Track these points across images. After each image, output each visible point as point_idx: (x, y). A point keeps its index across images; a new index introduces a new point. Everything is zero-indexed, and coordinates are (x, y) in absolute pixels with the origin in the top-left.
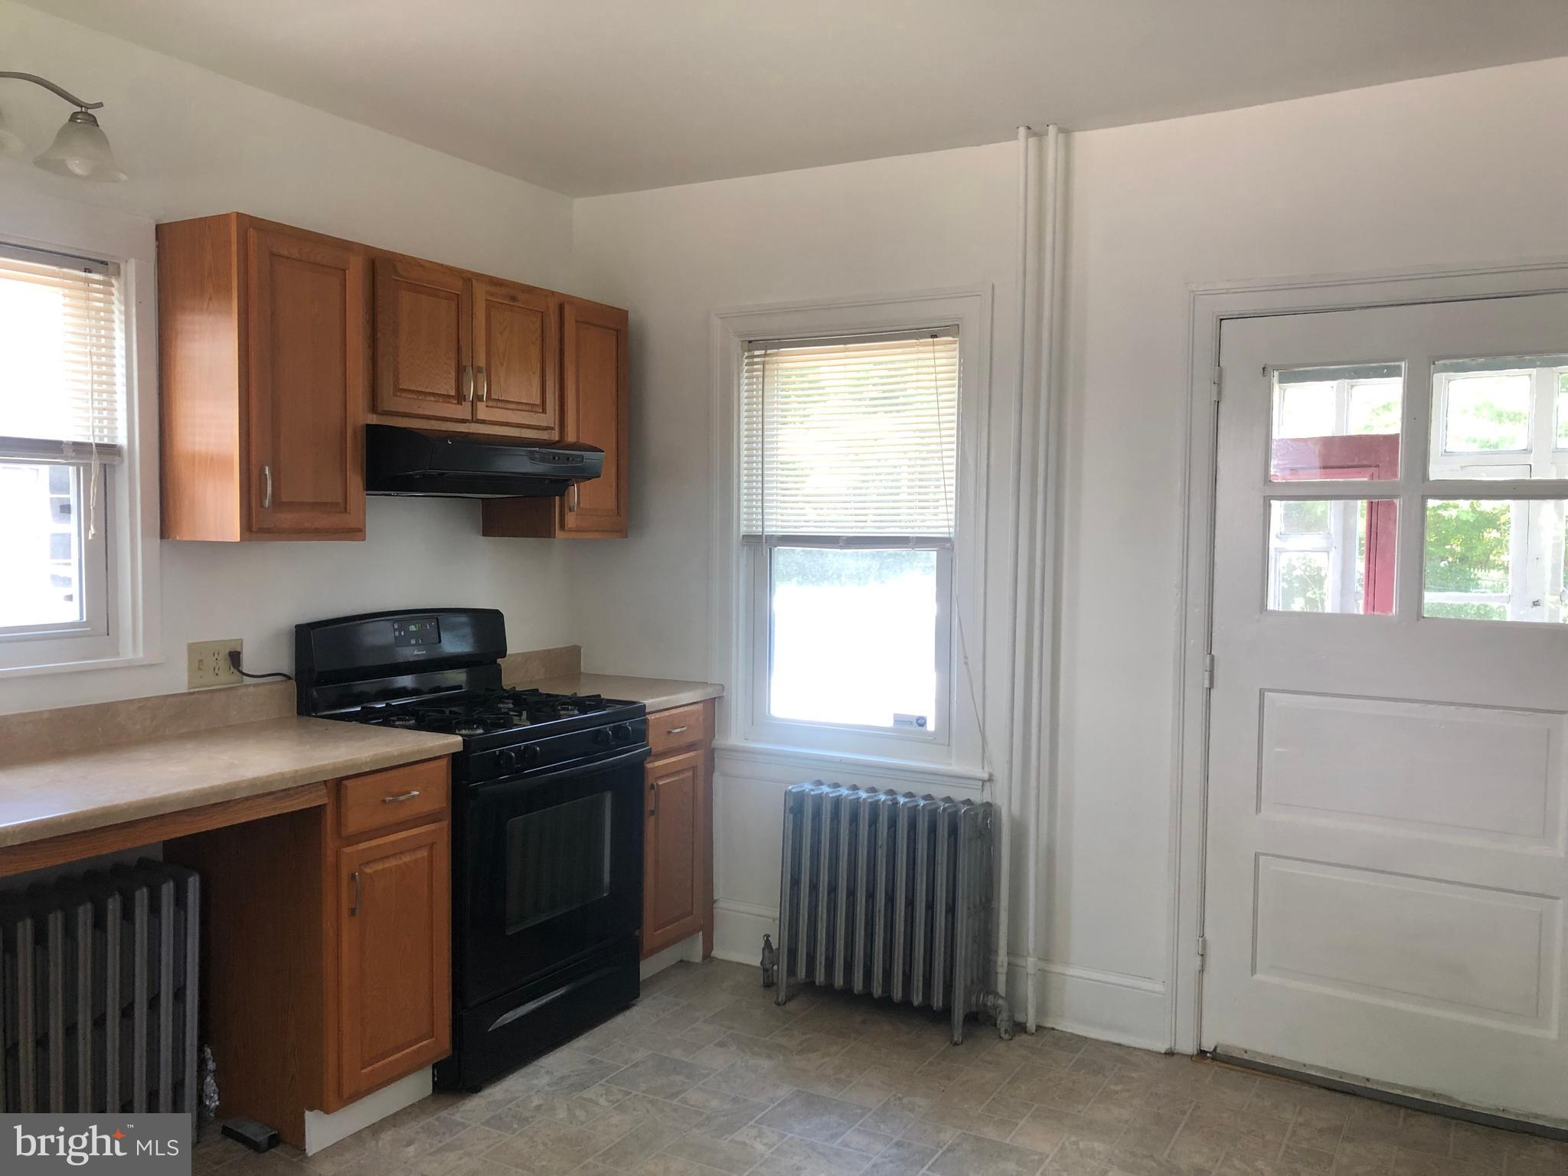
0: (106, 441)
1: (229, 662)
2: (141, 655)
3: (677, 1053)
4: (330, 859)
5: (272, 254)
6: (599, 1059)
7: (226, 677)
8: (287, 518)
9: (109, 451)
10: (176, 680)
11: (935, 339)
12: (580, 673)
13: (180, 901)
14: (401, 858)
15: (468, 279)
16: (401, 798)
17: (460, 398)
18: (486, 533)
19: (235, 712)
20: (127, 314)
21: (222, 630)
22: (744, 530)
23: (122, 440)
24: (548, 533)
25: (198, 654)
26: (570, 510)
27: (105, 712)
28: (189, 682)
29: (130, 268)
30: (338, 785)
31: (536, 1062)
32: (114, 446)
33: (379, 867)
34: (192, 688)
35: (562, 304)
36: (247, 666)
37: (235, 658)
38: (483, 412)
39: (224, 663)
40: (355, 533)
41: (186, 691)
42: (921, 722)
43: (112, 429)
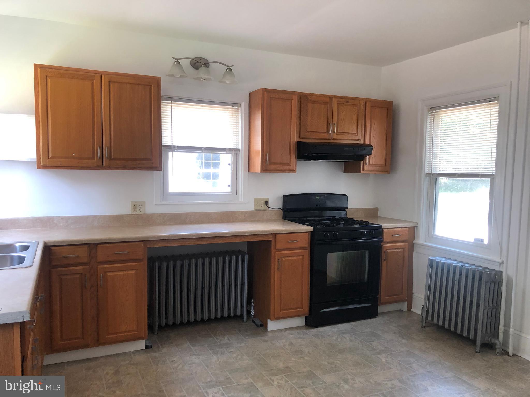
0: (237, 148)
1: (265, 204)
2: (243, 200)
3: (379, 333)
4: (273, 254)
5: (271, 98)
6: (355, 328)
7: (264, 207)
8: (273, 167)
9: (237, 150)
10: (251, 207)
11: (491, 103)
12: (378, 216)
13: (243, 261)
14: (293, 258)
15: (331, 98)
16: (295, 241)
17: (328, 132)
18: (345, 172)
19: (265, 217)
20: (242, 116)
21: (264, 195)
22: (427, 171)
23: (240, 148)
24: (359, 172)
25: (257, 202)
26: (366, 165)
27: (233, 213)
28: (254, 208)
29: (243, 105)
30: (275, 235)
31: (337, 325)
32: (238, 149)
33: (287, 259)
34: (255, 210)
35: (366, 101)
36: (270, 205)
37: (266, 203)
38: (335, 136)
39: (264, 204)
40: (293, 171)
41: (253, 210)
42: (482, 240)
43: (238, 145)
